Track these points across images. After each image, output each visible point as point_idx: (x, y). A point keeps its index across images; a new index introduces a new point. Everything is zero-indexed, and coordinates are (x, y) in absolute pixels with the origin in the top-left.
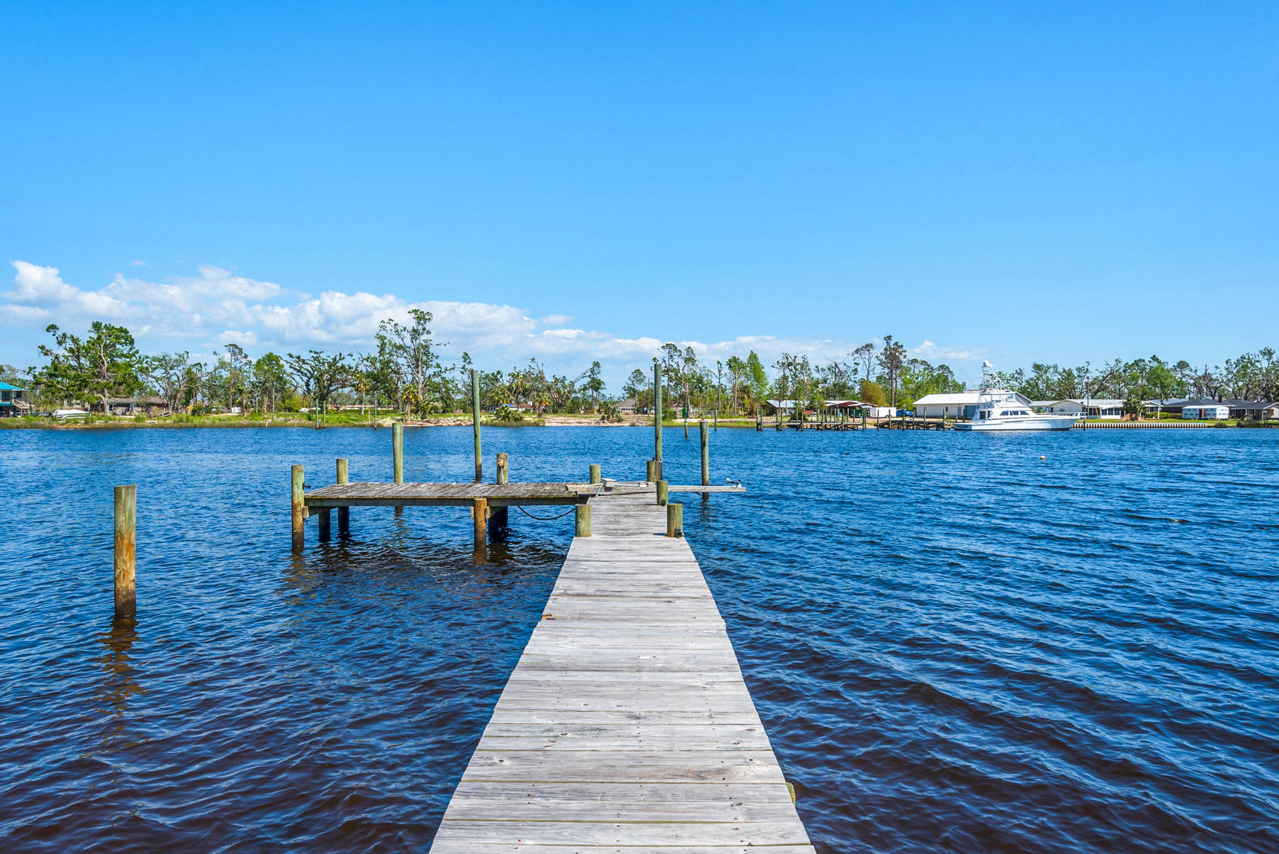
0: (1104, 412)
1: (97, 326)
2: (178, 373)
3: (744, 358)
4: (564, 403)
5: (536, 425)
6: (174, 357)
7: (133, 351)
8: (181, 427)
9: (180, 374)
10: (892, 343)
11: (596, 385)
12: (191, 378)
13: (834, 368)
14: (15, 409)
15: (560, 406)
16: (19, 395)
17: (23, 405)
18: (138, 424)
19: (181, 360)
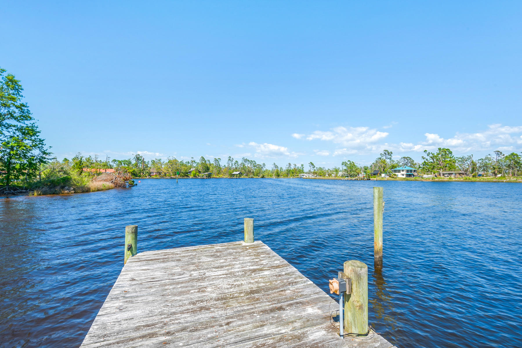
1: (439, 149)
2: (468, 162)
6: (467, 157)
7: (452, 156)
8: (466, 182)
9: (469, 163)
12: (474, 164)
14: (414, 175)
16: (415, 171)
17: (416, 174)
18: (450, 180)
19: (470, 158)
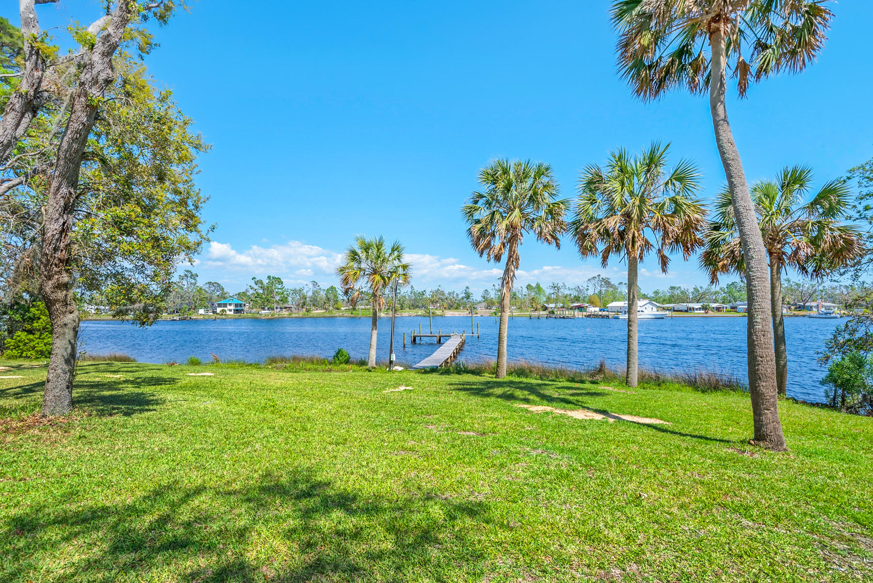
0: (697, 309)
1: (269, 277)
2: (300, 295)
3: (534, 285)
4: (454, 305)
5: (441, 316)
7: (283, 286)
10: (601, 278)
11: (468, 296)
13: (578, 289)
15: (452, 306)
